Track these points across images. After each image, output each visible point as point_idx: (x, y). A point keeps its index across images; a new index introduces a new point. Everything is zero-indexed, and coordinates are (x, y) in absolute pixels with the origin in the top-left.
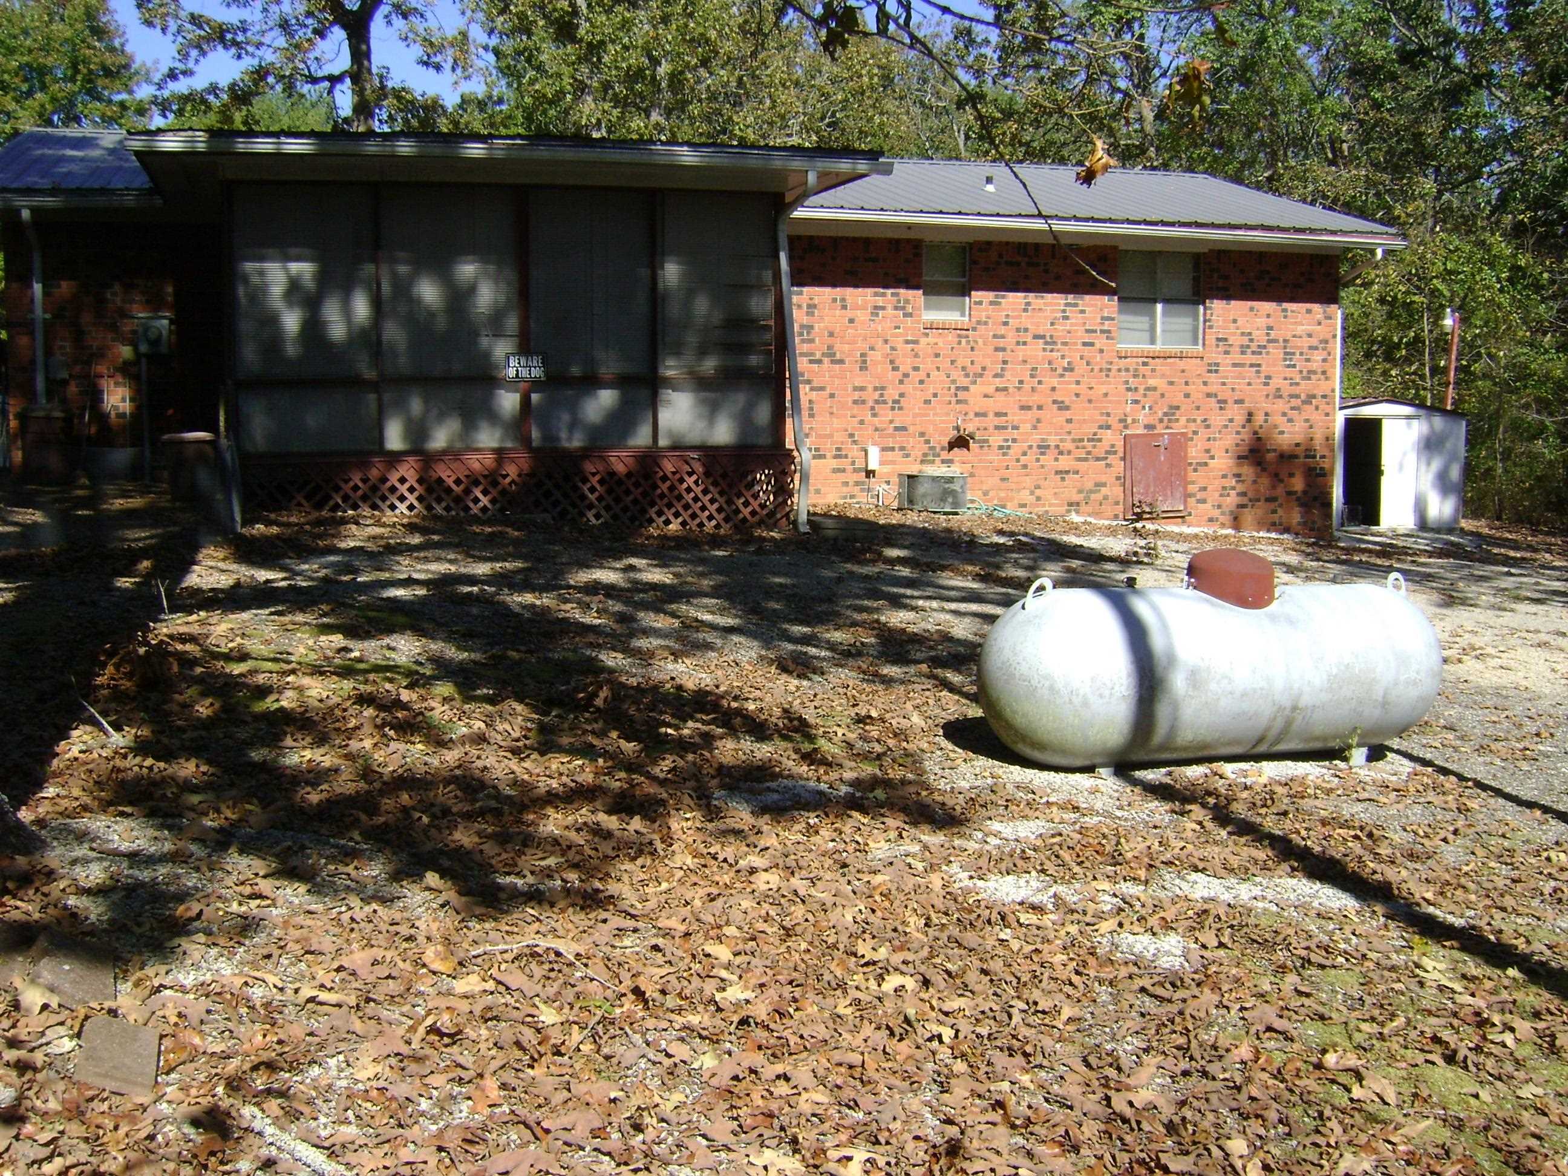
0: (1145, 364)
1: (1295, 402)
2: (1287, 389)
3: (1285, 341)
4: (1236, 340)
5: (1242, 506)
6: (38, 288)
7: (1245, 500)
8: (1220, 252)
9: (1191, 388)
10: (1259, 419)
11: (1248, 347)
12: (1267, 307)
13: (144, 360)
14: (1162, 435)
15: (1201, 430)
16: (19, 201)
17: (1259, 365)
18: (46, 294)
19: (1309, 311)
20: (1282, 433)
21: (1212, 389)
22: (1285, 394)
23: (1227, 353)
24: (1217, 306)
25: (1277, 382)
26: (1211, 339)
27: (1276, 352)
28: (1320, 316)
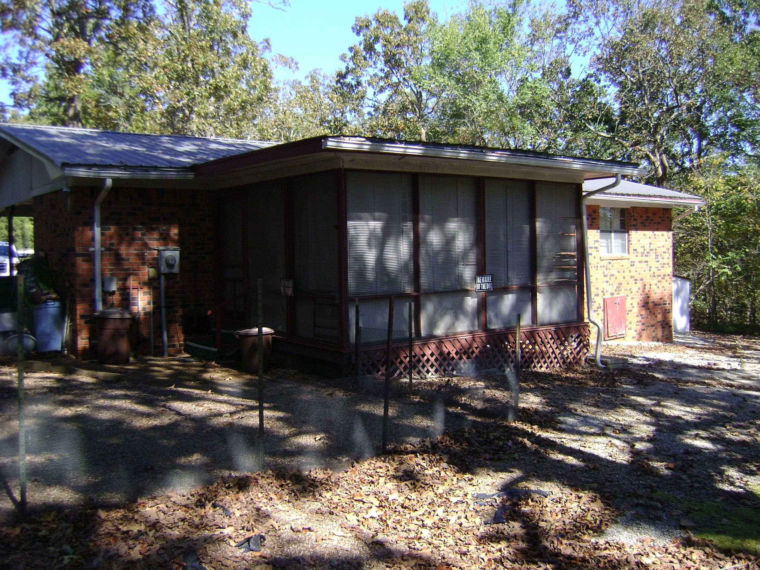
0: (610, 263)
1: (660, 279)
2: (657, 273)
3: (656, 249)
4: (640, 250)
5: (643, 330)
6: (98, 231)
7: (644, 327)
8: (634, 208)
9: (625, 275)
10: (647, 287)
11: (644, 253)
12: (649, 233)
13: (163, 278)
14: (617, 298)
15: (629, 294)
16: (104, 174)
17: (647, 262)
18: (102, 234)
19: (663, 235)
20: (656, 293)
21: (633, 274)
22: (656, 275)
23: (637, 256)
24: (633, 233)
25: (654, 270)
26: (631, 250)
27: (653, 255)
28: (666, 237)
